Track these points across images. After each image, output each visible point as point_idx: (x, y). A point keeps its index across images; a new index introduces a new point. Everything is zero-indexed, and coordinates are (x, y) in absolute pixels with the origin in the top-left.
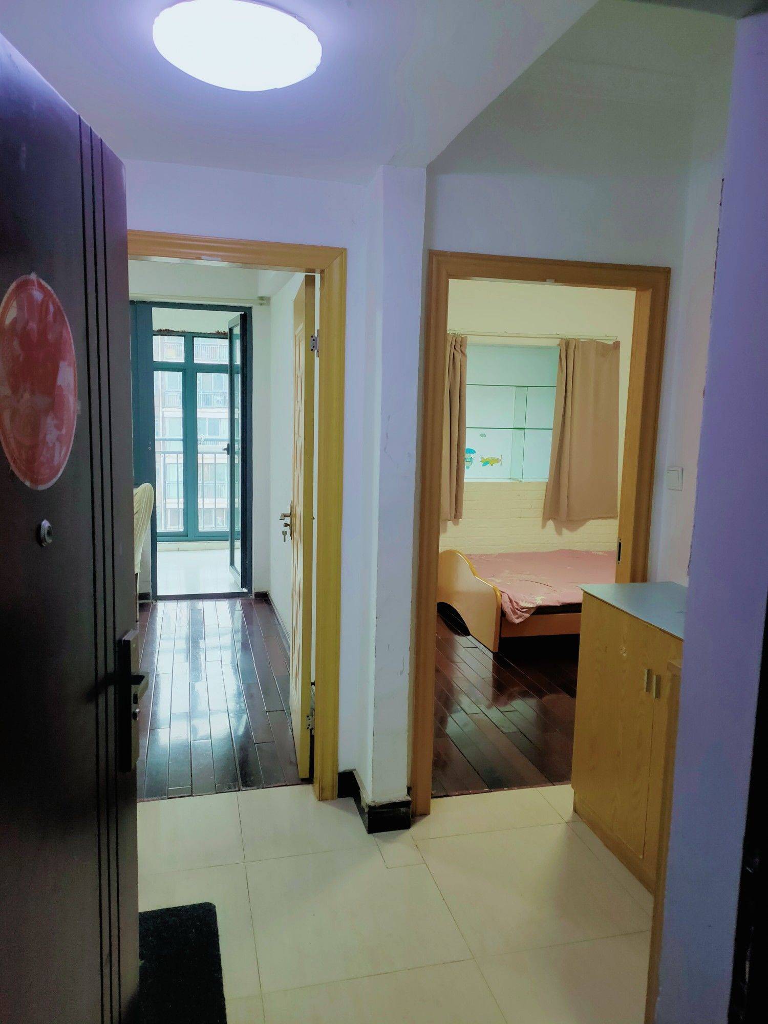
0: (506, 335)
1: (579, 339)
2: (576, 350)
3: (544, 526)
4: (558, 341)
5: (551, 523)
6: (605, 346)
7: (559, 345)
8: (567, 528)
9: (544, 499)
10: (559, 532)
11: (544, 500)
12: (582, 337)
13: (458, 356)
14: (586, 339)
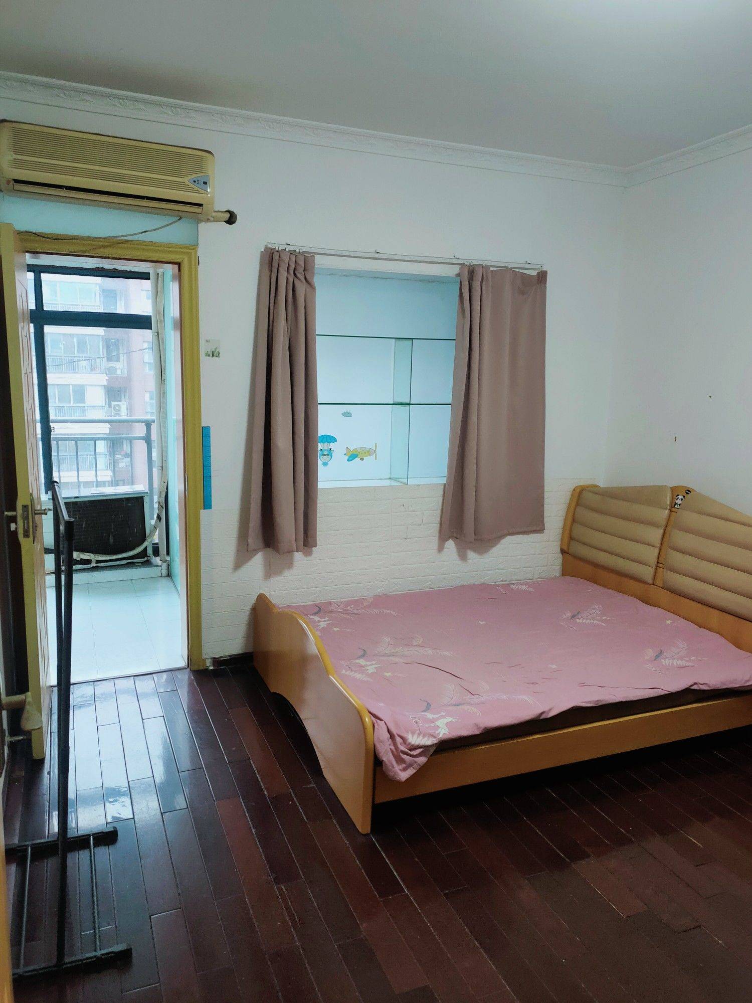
0: (377, 257)
1: (487, 267)
2: (484, 283)
3: (441, 548)
4: (456, 269)
5: (450, 545)
6: (525, 279)
7: (458, 275)
8: (475, 550)
9: (440, 508)
10: (463, 557)
11: (439, 511)
12: (492, 264)
13: (301, 288)
14: (497, 267)
